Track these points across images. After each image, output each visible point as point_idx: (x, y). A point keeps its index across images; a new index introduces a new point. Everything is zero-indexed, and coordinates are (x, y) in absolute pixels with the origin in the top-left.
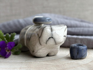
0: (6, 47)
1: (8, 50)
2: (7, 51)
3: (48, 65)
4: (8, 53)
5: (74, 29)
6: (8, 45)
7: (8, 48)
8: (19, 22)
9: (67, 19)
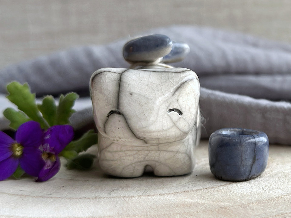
0: (43, 142)
1: (49, 156)
2: (44, 157)
3: (189, 206)
4: (49, 163)
5: (279, 79)
6: (48, 137)
7: (48, 146)
8: (89, 54)
9: (255, 45)
